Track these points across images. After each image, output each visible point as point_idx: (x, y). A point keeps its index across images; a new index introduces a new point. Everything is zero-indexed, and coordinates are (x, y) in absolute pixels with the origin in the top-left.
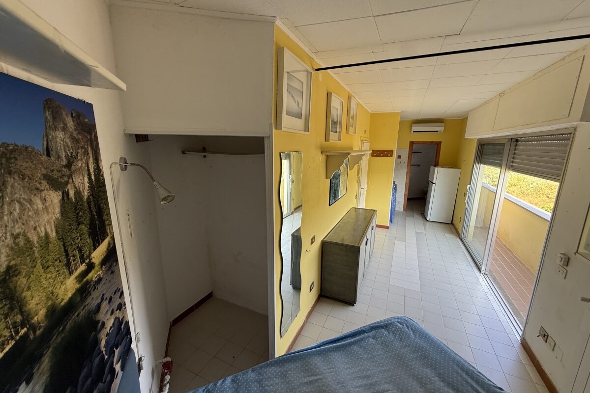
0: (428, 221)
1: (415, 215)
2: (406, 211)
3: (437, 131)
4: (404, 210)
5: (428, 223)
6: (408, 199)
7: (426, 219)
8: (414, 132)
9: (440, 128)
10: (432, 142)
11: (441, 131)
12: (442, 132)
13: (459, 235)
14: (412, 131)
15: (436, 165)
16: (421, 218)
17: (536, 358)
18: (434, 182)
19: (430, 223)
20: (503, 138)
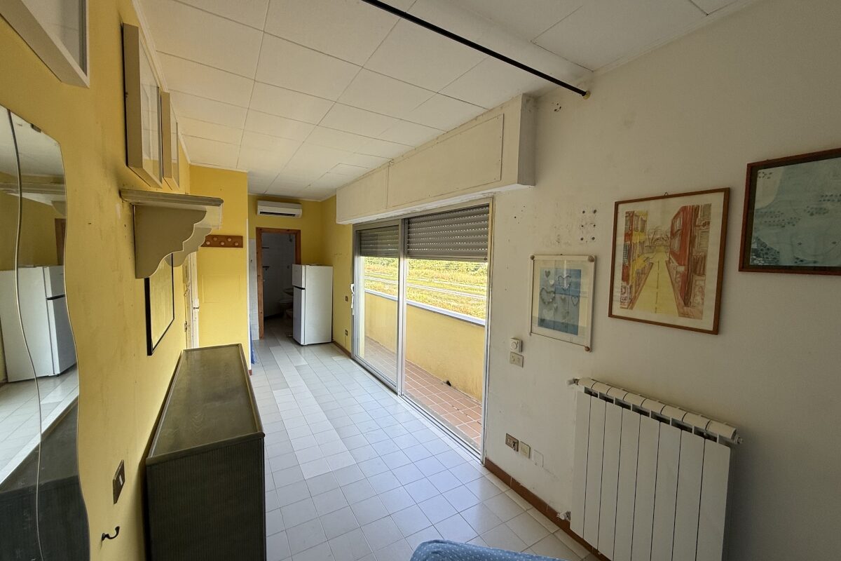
0: (302, 346)
1: (280, 342)
2: (264, 338)
3: (294, 215)
4: (260, 338)
5: (302, 349)
6: (265, 319)
7: (299, 344)
8: (261, 213)
9: (297, 211)
10: (288, 230)
11: (298, 215)
12: (300, 217)
13: (349, 355)
14: (259, 212)
15: (299, 262)
16: (291, 344)
17: (509, 477)
18: (303, 287)
19: (306, 348)
20: (394, 218)
